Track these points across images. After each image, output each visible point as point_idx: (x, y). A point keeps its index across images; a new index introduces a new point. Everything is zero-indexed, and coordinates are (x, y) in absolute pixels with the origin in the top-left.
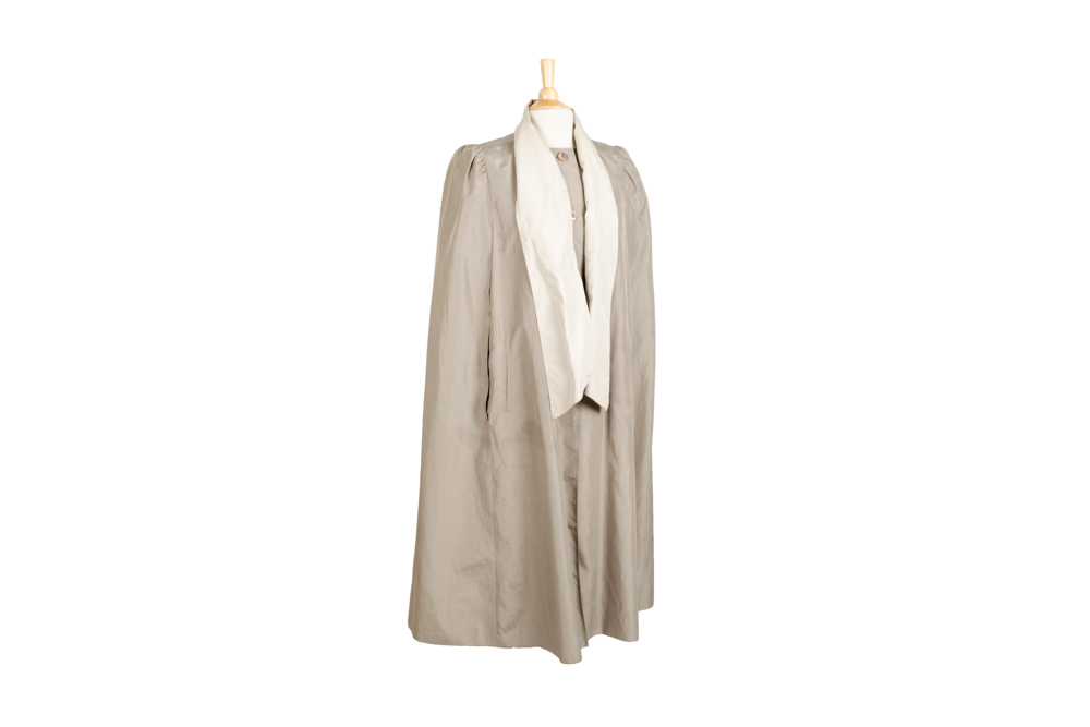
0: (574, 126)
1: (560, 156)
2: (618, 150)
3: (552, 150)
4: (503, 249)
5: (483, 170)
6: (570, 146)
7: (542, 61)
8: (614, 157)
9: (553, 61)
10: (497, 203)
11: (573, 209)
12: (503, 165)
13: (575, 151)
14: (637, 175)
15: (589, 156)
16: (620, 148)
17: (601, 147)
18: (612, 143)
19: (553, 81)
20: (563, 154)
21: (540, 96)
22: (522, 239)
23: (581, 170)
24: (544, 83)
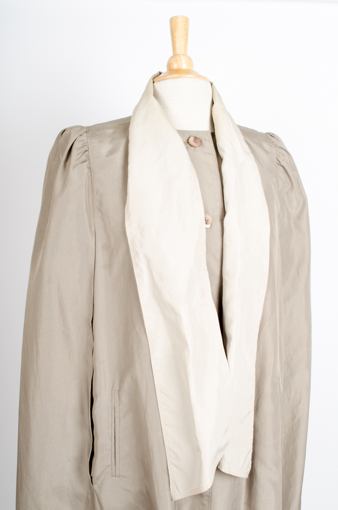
0: (213, 103)
1: (191, 141)
2: (270, 137)
3: (180, 132)
4: (109, 266)
5: (84, 158)
6: (207, 127)
7: (173, 22)
8: (266, 146)
9: (186, 20)
10: (101, 204)
11: (206, 212)
12: (111, 152)
13: (213, 135)
14: (294, 168)
15: (230, 142)
16: (272, 135)
17: (249, 134)
18: (262, 129)
19: (186, 45)
20: (196, 138)
21: (169, 66)
22: (132, 255)
23: (220, 159)
24: (174, 49)
